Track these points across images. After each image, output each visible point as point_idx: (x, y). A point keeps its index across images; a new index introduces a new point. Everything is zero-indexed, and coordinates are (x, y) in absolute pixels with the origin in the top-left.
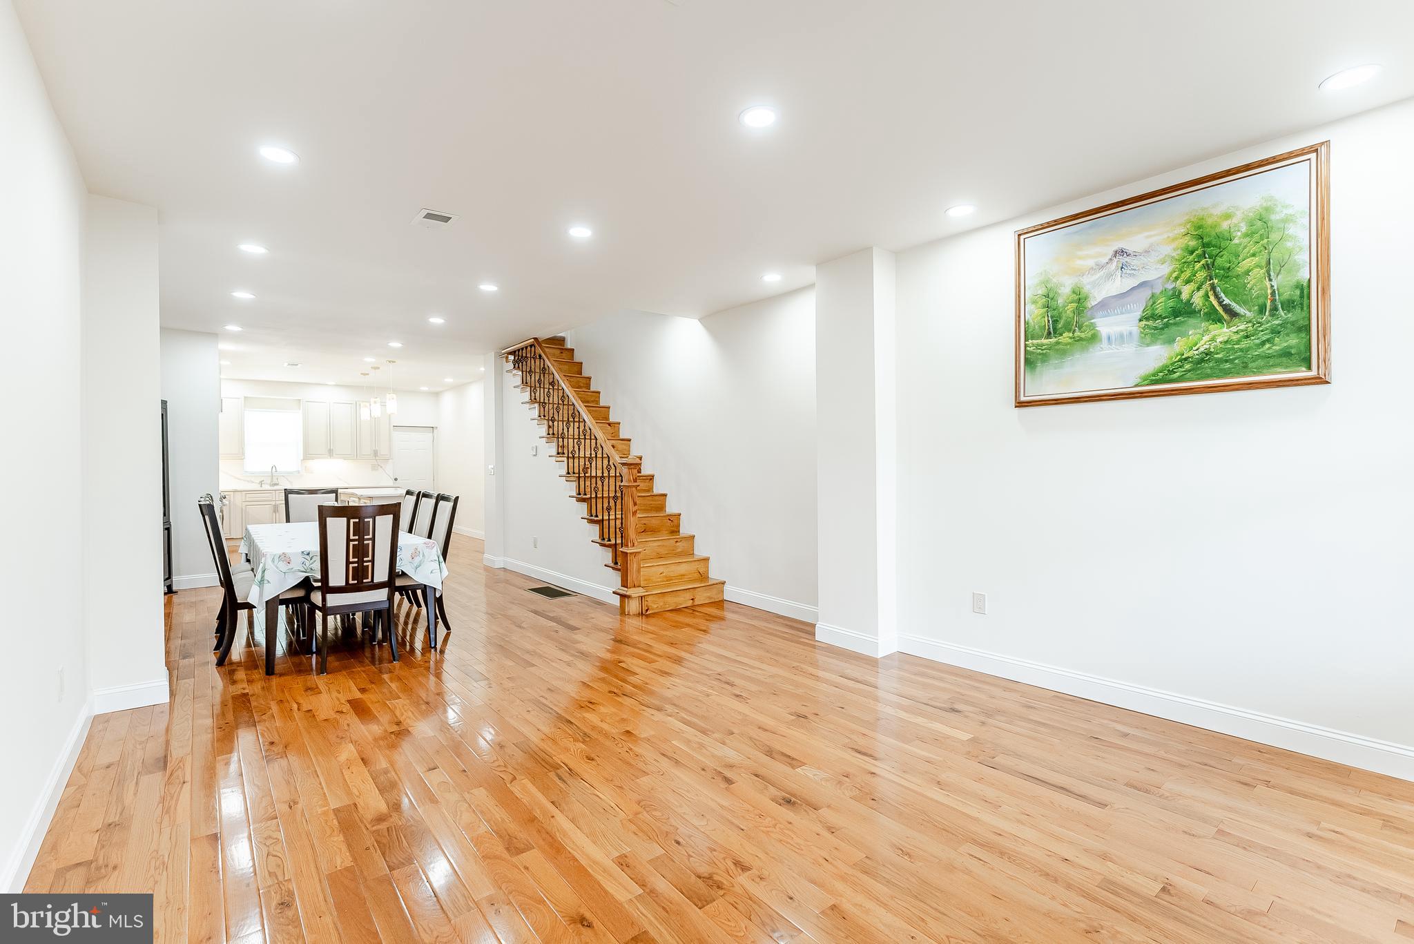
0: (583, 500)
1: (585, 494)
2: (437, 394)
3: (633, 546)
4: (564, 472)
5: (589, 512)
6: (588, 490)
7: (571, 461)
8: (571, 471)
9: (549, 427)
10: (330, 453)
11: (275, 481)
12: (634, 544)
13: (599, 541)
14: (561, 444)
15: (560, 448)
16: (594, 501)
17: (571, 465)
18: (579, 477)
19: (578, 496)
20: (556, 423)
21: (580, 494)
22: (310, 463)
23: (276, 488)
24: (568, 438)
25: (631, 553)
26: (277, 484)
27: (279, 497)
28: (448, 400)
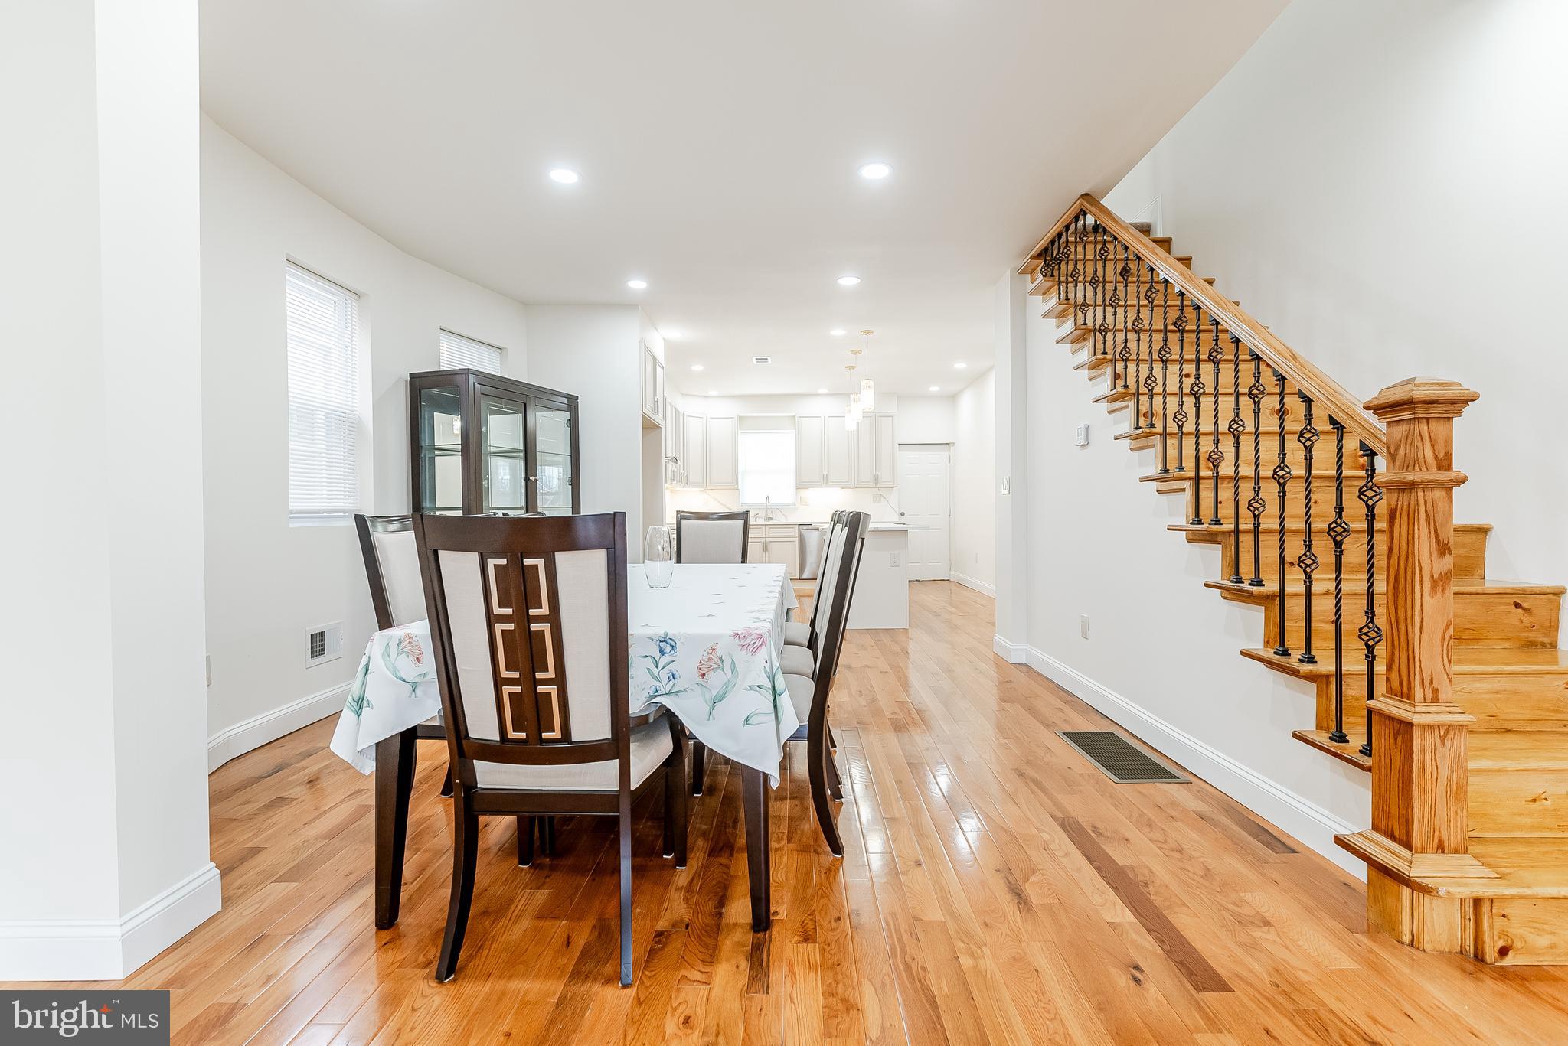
0: (1211, 538)
1: (1218, 522)
2: (953, 398)
3: (1436, 699)
4: (1154, 470)
5: (1230, 570)
6: (1226, 511)
7: (1173, 443)
8: (1172, 465)
9: (1116, 376)
10: (825, 480)
11: (770, 514)
12: (1436, 692)
13: (1270, 655)
14: (1144, 408)
15: (1142, 419)
16: (1247, 541)
17: (1173, 452)
18: (1197, 479)
19: (1199, 527)
20: (1132, 367)
21: (1200, 522)
22: (805, 493)
23: (771, 522)
24: (1165, 394)
25: (1426, 727)
26: (772, 519)
27: (769, 533)
28: (966, 402)
